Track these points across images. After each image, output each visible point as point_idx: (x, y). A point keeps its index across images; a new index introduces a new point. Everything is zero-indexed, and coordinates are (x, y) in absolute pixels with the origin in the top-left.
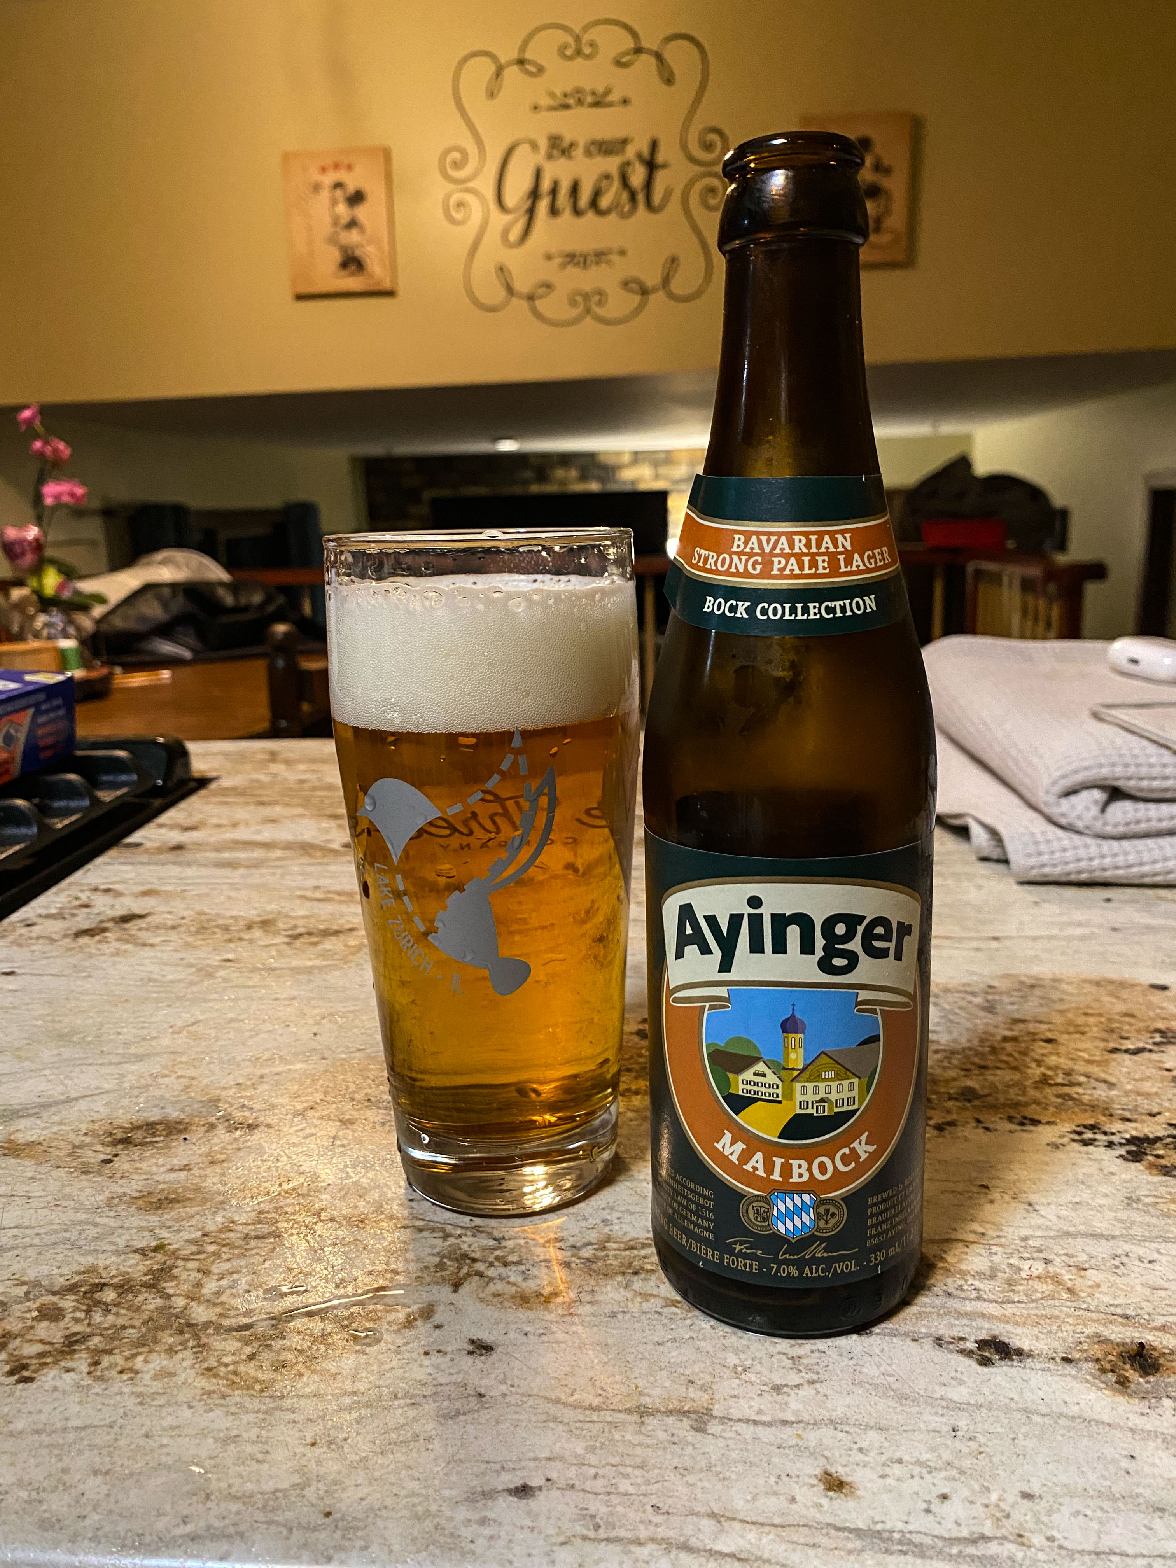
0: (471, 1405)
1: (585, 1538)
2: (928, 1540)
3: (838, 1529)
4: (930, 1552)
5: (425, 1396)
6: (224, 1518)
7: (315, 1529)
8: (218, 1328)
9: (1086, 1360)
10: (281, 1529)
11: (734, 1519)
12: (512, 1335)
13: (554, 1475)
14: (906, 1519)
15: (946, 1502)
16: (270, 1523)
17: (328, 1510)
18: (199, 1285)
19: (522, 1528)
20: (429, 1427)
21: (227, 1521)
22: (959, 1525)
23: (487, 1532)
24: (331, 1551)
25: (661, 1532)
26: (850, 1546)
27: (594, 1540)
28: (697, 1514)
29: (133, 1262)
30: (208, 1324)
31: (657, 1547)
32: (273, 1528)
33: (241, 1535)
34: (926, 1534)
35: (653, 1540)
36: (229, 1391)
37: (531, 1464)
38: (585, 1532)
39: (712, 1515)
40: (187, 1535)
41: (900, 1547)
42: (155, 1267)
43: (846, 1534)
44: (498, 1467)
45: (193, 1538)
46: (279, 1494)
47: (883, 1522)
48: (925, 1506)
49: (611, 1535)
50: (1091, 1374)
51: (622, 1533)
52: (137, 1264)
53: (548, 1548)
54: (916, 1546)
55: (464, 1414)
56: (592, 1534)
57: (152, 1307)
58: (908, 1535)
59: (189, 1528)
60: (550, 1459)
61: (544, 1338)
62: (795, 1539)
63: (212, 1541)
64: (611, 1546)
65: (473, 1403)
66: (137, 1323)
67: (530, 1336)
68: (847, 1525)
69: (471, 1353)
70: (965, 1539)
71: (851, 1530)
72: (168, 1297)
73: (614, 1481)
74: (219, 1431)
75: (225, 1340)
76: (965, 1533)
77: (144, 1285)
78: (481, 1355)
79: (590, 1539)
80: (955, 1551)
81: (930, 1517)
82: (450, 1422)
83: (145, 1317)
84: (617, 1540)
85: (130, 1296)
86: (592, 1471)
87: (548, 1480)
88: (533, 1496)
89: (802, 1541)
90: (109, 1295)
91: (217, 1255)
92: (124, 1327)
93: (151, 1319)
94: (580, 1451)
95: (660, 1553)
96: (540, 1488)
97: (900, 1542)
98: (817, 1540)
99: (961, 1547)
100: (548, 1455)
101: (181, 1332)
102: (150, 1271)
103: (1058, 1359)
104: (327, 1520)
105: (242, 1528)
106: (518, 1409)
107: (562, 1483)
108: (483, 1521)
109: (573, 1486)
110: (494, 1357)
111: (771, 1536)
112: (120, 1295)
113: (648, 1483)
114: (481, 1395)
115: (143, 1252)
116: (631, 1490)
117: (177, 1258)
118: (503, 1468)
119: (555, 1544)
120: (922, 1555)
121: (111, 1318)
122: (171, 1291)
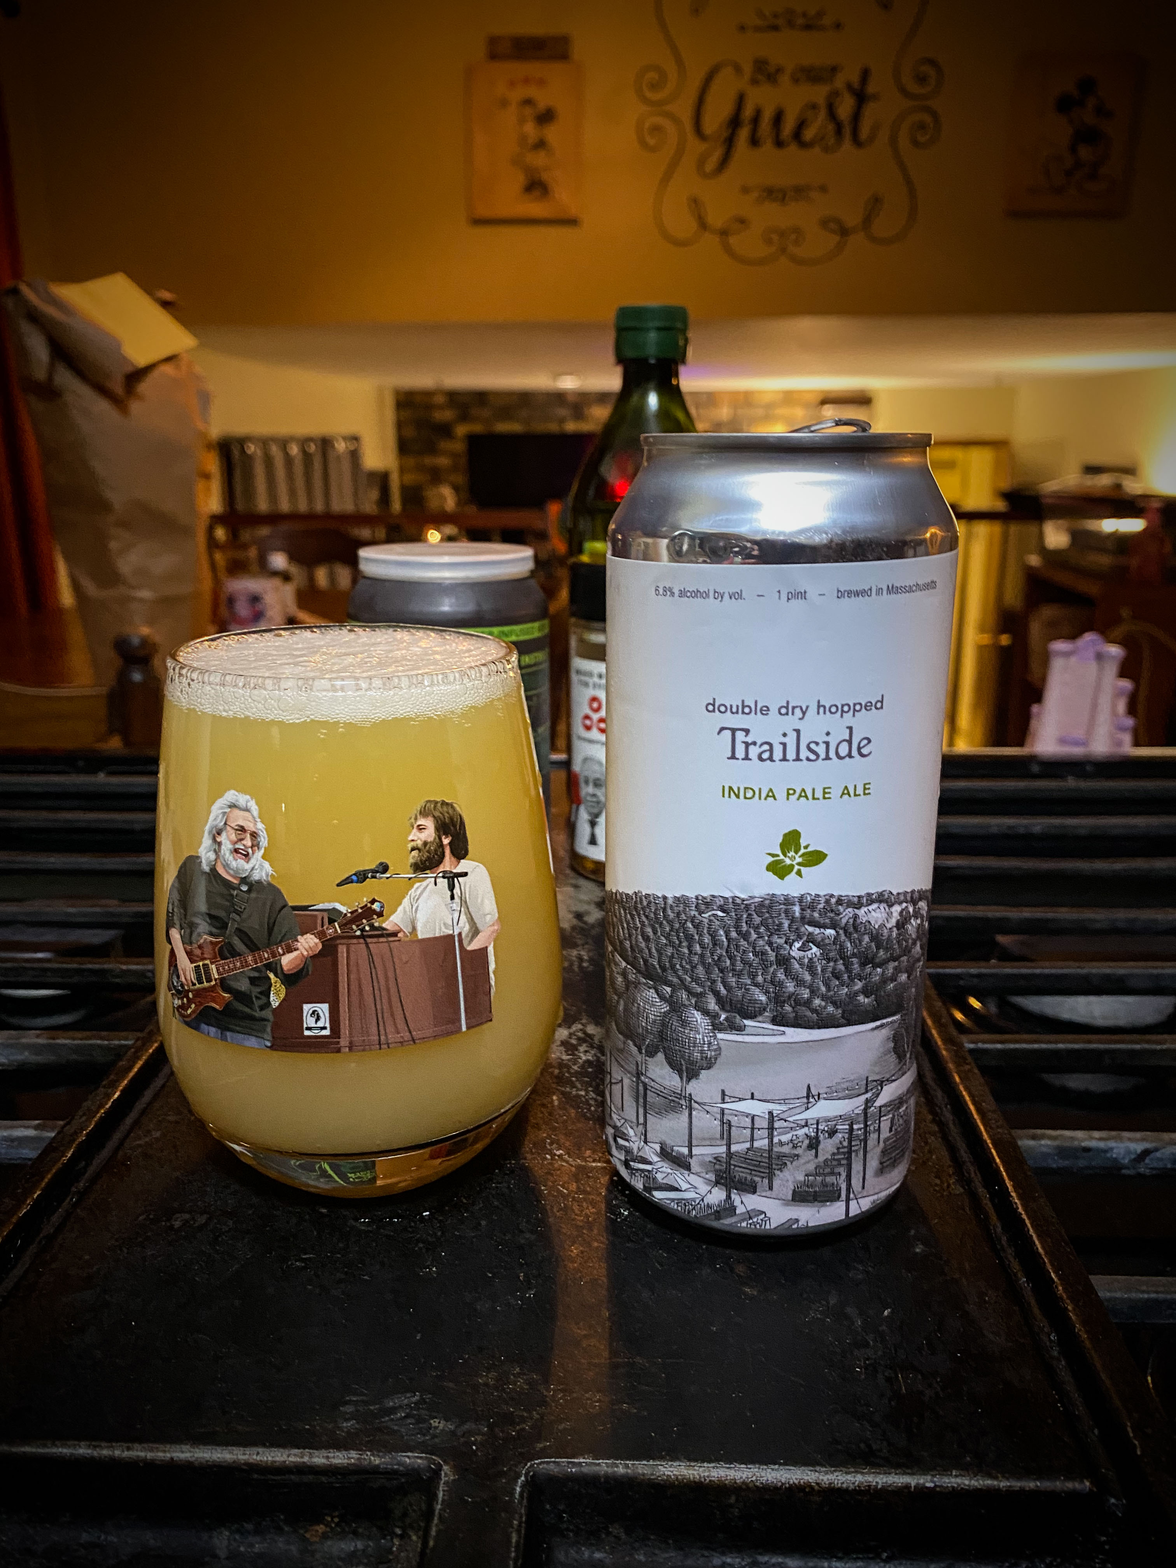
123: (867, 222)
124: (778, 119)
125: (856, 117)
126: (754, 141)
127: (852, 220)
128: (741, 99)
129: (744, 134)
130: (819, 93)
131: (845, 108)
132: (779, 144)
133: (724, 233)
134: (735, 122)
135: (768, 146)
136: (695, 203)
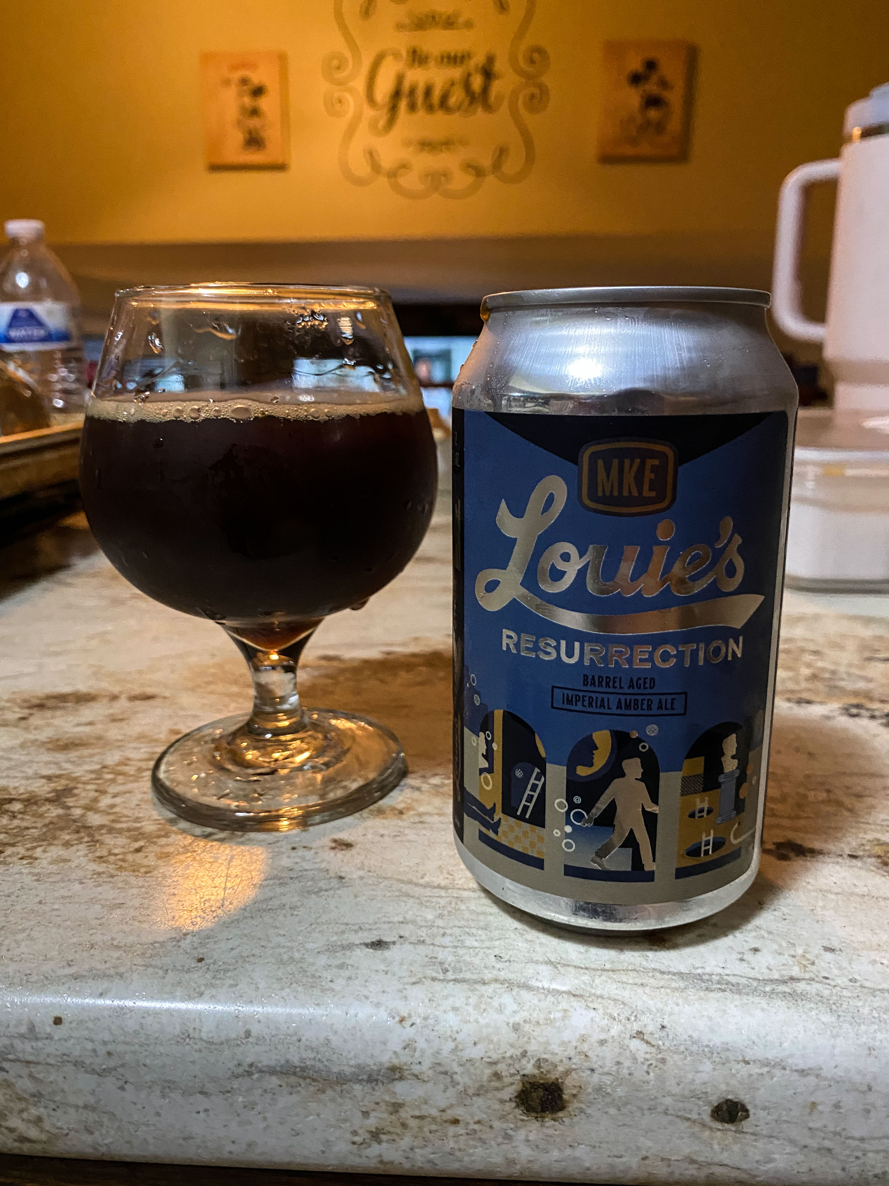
0: (332, 885)
1: (434, 979)
2: (744, 981)
3: (663, 973)
4: (747, 990)
5: (291, 878)
6: (106, 962)
7: (188, 971)
8: (111, 830)
9: (869, 856)
10: (156, 970)
11: (568, 966)
12: (370, 836)
13: (406, 934)
14: (723, 965)
15: (758, 953)
16: (147, 966)
17: (201, 956)
18: (96, 800)
19: (377, 971)
20: (296, 899)
21: (108, 965)
22: (770, 970)
23: (346, 973)
24: (203, 988)
25: (502, 975)
26: (674, 985)
27: (443, 980)
28: (537, 962)
29: (39, 784)
30: (102, 827)
31: (500, 986)
32: (150, 970)
33: (121, 975)
34: (741, 976)
35: (496, 980)
36: (116, 873)
37: (386, 926)
38: (434, 975)
39: (549, 962)
40: (72, 975)
41: (719, 986)
42: (59, 788)
43: (670, 976)
44: (356, 927)
45: (76, 977)
46: (156, 945)
47: (703, 968)
48: (740, 956)
49: (458, 977)
50: (875, 866)
51: (468, 976)
52: (43, 786)
53: (401, 987)
54: (733, 985)
55: (326, 890)
56: (441, 976)
57: (53, 815)
58: (725, 977)
59: (72, 970)
60: (402, 922)
61: (398, 838)
62: (625, 980)
63: (93, 979)
64: (458, 985)
65: (334, 883)
66: (39, 825)
67: (386, 838)
68: (671, 970)
69: (333, 848)
70: (777, 980)
71: (674, 974)
72: (69, 808)
73: (459, 938)
74: (106, 900)
75: (116, 837)
76: (776, 976)
77: (48, 800)
78: (342, 850)
79: (439, 980)
80: (768, 989)
81: (744, 964)
82: (313, 896)
83: (47, 821)
84: (464, 981)
85: (35, 807)
86: (442, 931)
87: (401, 937)
88: (388, 948)
89: (631, 981)
90: (17, 807)
91: (113, 781)
92: (27, 828)
93: (51, 823)
94: (430, 917)
95: (503, 990)
96: (394, 943)
97: (719, 983)
98: (644, 981)
99: (774, 986)
100: (401, 920)
101: (78, 832)
102: (54, 790)
103: (845, 856)
104: (200, 964)
105: (122, 970)
106: (374, 887)
107: (413, 939)
108: (342, 966)
109: (423, 942)
110: (354, 851)
111: (604, 978)
112: (26, 806)
113: (491, 939)
114: (341, 878)
115: (49, 778)
116: (476, 944)
117: (78, 782)
118: (361, 928)
119: (407, 984)
120: (739, 992)
121: (16, 822)
122: (71, 804)
123: (497, 166)
124: (428, 92)
125: (485, 90)
126: (412, 107)
127: (486, 162)
128: (400, 79)
129: (403, 104)
130: (456, 73)
131: (477, 82)
132: (430, 108)
133: (392, 175)
134: (397, 94)
135: (421, 113)
136: (371, 154)
